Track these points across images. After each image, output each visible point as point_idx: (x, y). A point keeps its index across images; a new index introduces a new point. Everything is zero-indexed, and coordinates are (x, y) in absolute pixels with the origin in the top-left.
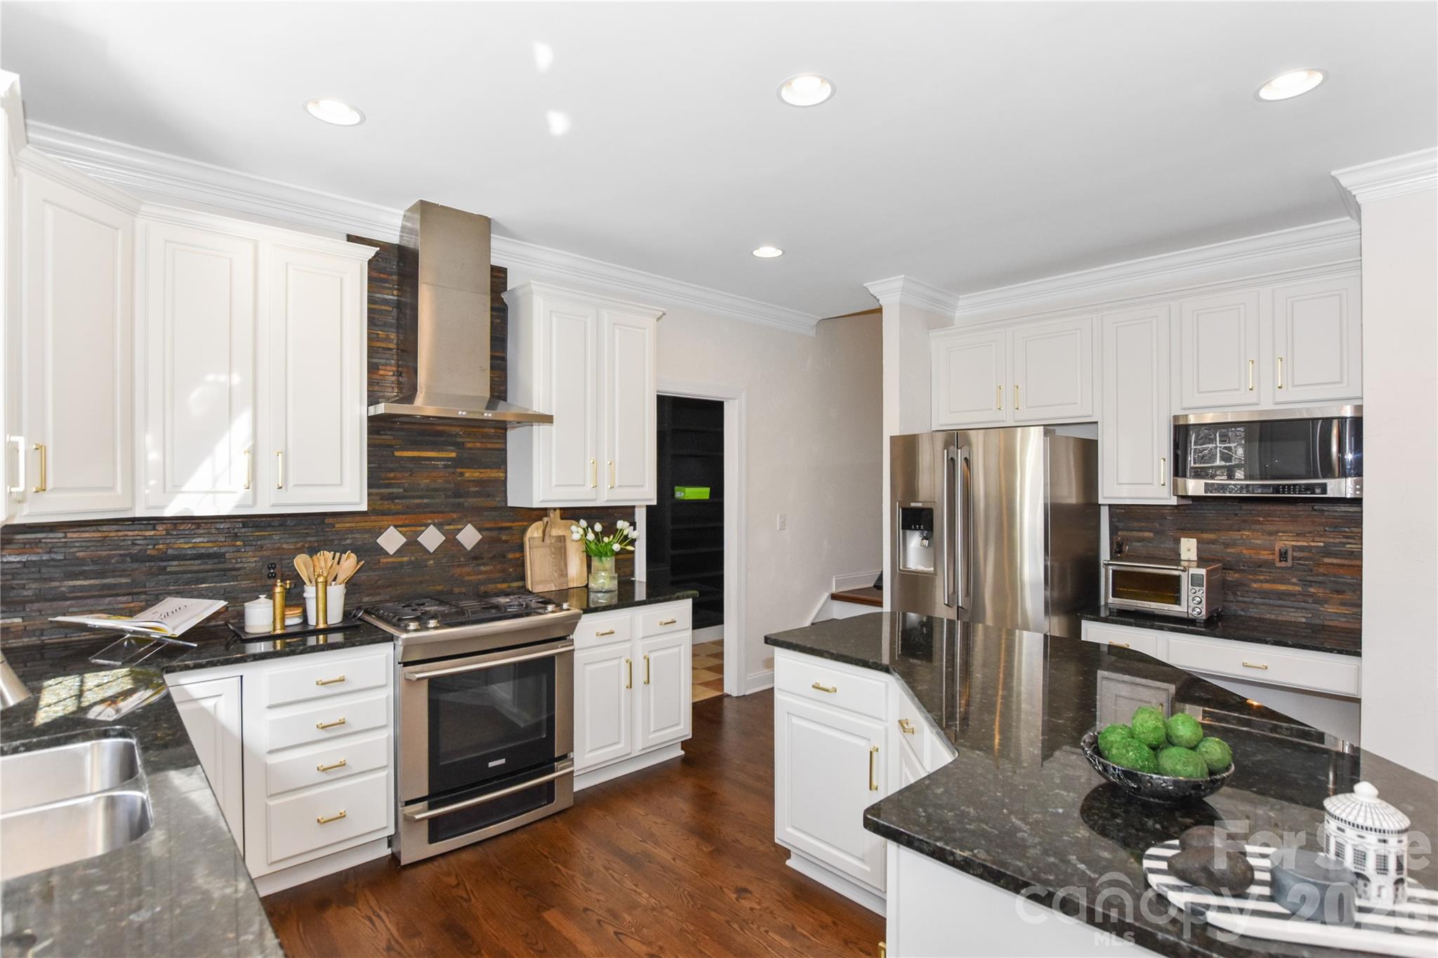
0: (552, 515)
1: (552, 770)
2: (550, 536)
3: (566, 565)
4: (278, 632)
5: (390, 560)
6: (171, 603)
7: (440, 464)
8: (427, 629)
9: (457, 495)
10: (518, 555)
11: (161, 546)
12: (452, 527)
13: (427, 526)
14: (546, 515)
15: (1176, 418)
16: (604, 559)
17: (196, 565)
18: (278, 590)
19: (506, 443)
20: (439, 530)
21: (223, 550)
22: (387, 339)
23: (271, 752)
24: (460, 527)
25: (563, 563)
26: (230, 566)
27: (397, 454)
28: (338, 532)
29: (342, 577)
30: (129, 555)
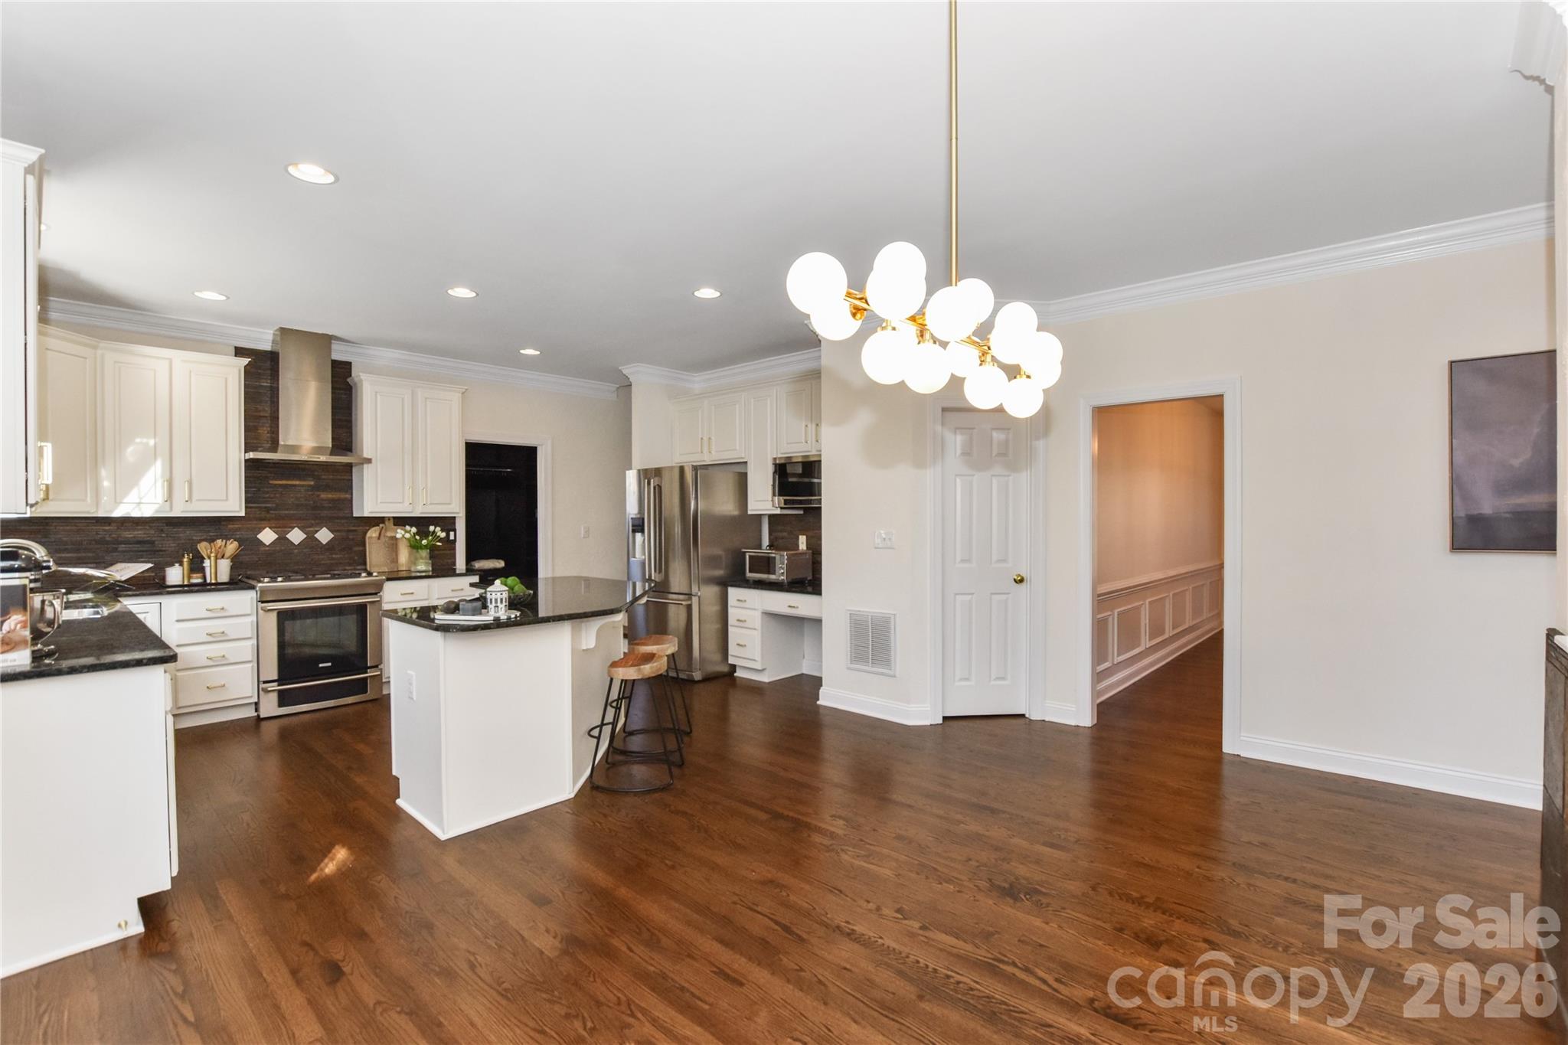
0: (387, 523)
1: (366, 673)
2: (384, 536)
3: (397, 555)
4: (186, 583)
5: (267, 548)
6: (119, 566)
7: (302, 489)
8: (276, 582)
9: (315, 508)
10: (361, 548)
11: (114, 536)
12: (312, 529)
13: (293, 528)
14: (383, 522)
15: (775, 459)
16: (420, 551)
17: (137, 547)
18: (185, 560)
19: (352, 476)
20: (302, 531)
21: (154, 539)
22: (264, 410)
23: (178, 646)
24: (317, 529)
25: (394, 554)
26: (158, 549)
27: (271, 482)
28: (230, 531)
29: (228, 554)
30: (95, 540)
